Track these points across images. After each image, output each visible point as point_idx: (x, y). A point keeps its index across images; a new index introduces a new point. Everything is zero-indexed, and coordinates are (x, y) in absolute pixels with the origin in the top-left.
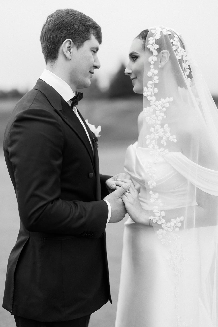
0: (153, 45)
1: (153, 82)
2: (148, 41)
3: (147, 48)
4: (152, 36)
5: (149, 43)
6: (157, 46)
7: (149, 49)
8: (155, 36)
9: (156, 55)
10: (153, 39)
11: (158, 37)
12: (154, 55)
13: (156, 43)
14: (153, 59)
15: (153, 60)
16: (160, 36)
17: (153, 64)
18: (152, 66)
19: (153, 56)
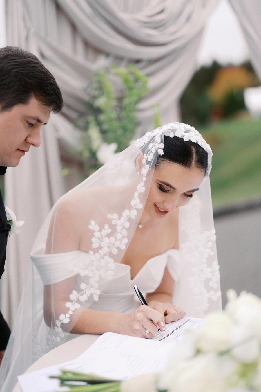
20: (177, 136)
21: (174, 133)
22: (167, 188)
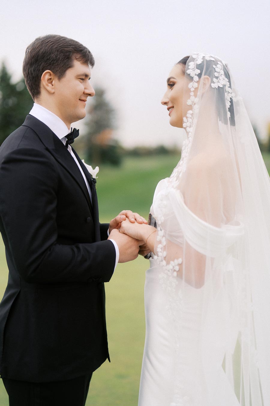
0: (194, 69)
1: (193, 111)
2: (189, 66)
3: (187, 73)
4: (194, 61)
5: (189, 67)
6: (198, 71)
7: (189, 74)
8: (197, 60)
9: (196, 81)
10: (194, 64)
11: (199, 62)
12: (195, 81)
13: (197, 68)
14: (192, 85)
15: (193, 87)
16: (202, 60)
17: (194, 91)
18: (192, 94)
19: (193, 82)
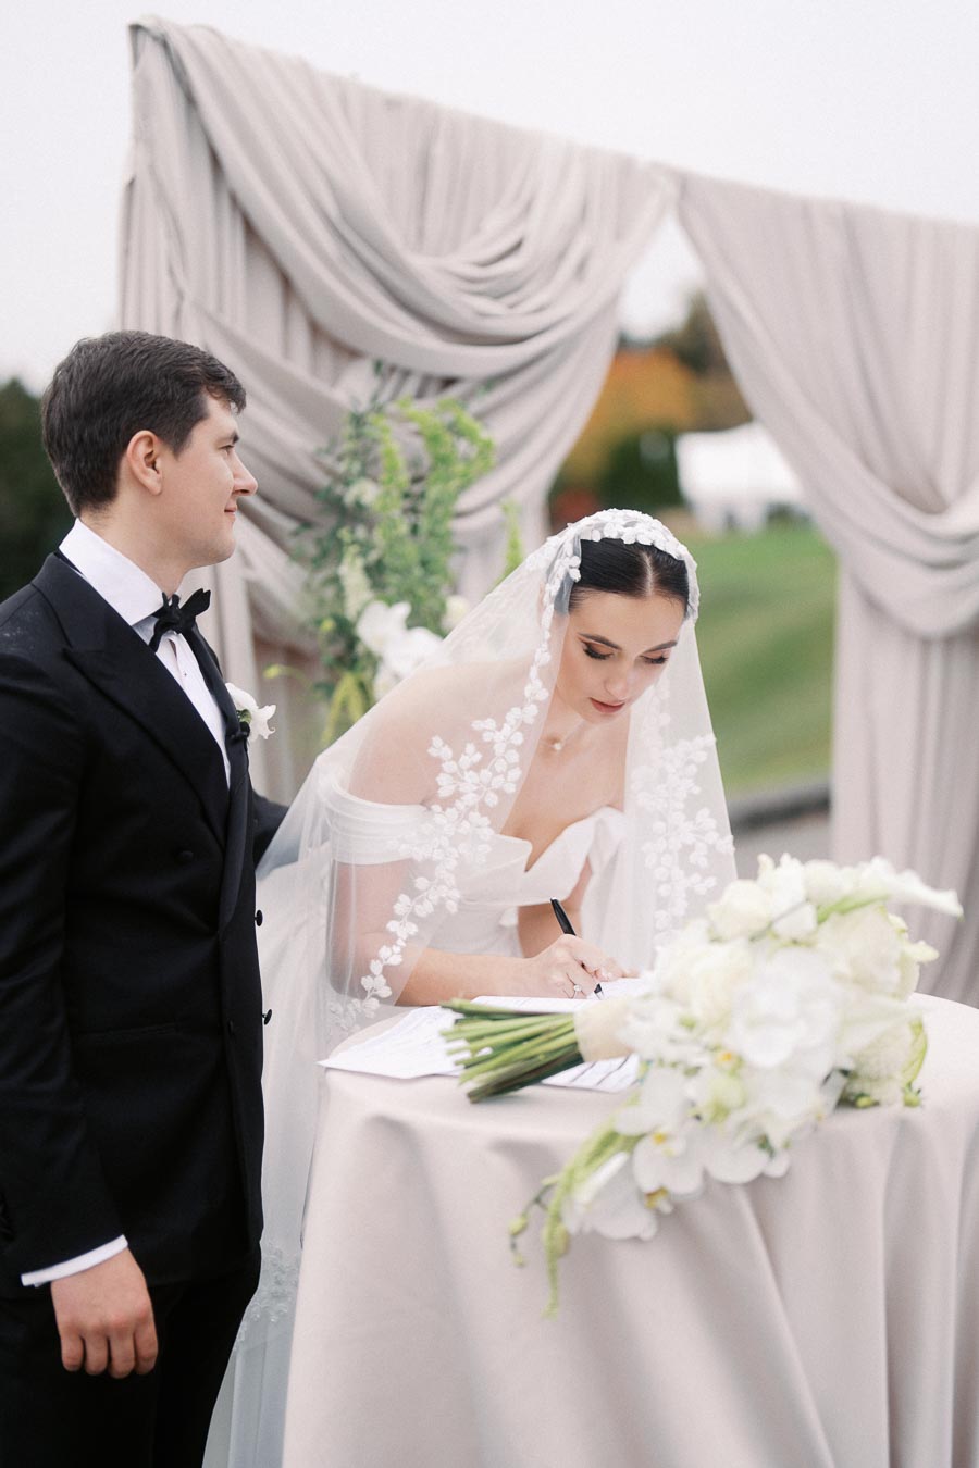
20: (607, 536)
21: (601, 532)
22: (603, 649)
